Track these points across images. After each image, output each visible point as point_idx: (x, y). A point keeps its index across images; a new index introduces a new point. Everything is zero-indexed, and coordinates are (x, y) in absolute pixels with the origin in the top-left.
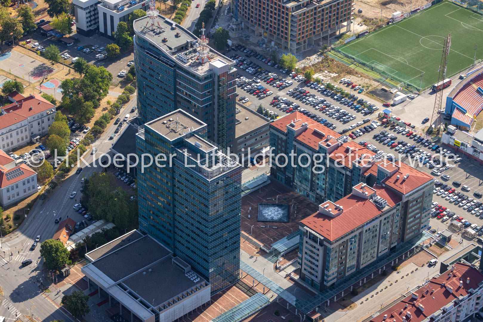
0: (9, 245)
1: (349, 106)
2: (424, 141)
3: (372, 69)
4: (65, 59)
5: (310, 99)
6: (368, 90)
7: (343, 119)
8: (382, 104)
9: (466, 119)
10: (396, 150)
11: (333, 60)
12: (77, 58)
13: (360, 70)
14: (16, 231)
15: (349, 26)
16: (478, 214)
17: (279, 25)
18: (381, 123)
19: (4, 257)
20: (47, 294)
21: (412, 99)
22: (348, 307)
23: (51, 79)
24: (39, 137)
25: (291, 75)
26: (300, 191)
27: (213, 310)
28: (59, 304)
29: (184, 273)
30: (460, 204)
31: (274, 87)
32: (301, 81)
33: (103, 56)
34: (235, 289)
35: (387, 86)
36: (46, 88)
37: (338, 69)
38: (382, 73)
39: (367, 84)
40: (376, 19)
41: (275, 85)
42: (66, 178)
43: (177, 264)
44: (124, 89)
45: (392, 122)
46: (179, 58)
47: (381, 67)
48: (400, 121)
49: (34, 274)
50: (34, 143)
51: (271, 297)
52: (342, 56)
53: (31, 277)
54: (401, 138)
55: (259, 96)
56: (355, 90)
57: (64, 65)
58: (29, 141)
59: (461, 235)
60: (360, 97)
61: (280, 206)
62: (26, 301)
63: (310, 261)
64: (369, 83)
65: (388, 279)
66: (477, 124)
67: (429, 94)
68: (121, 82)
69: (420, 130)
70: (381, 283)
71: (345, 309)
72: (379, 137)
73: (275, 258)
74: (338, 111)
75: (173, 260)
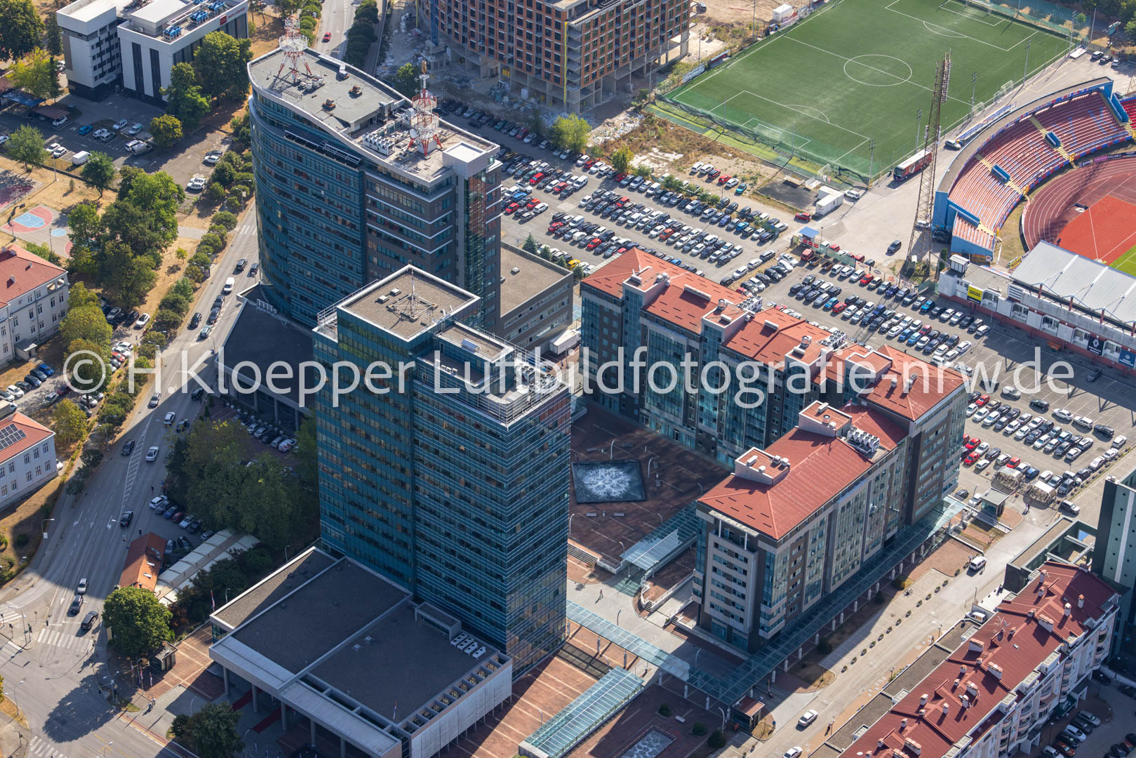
0: (17, 607)
1: (721, 226)
2: (901, 294)
3: (756, 138)
4: (56, 157)
5: (635, 216)
6: (755, 187)
7: (715, 255)
8: (793, 217)
9: (982, 236)
10: (844, 318)
11: (664, 124)
12: (83, 154)
13: (727, 141)
14: (26, 573)
15: (684, 44)
16: (1049, 447)
17: (539, 50)
18: (799, 258)
19: (9, 636)
20: (133, 715)
21: (855, 199)
22: (817, 682)
23: (31, 205)
24: (33, 346)
25: (579, 162)
26: (658, 427)
27: (519, 715)
28: (164, 736)
29: (447, 638)
30: (1007, 428)
31: (547, 191)
32: (605, 174)
33: (143, 144)
34: (558, 663)
35: (795, 175)
36: (25, 229)
37: (681, 143)
38: (777, 146)
39: (750, 173)
40: (740, 24)
41: (548, 187)
42: (117, 439)
43: (427, 620)
44: (209, 219)
45: (823, 255)
46: (368, 144)
47: (774, 133)
48: (841, 252)
49: (91, 670)
50: (23, 362)
51: (643, 673)
52: (682, 113)
53: (84, 680)
54: (850, 290)
55: (518, 216)
56: (727, 188)
57: (58, 171)
58: (11, 358)
59: (1021, 497)
60: (743, 203)
61: (619, 464)
62: (85, 737)
63: (724, 587)
64: (754, 170)
65: (889, 609)
66: (1005, 248)
67: (889, 186)
68: (197, 204)
69: (886, 270)
70: (877, 620)
71: (812, 687)
72: (803, 292)
73: (633, 586)
74: (701, 238)
75: (417, 611)
